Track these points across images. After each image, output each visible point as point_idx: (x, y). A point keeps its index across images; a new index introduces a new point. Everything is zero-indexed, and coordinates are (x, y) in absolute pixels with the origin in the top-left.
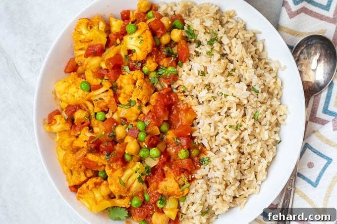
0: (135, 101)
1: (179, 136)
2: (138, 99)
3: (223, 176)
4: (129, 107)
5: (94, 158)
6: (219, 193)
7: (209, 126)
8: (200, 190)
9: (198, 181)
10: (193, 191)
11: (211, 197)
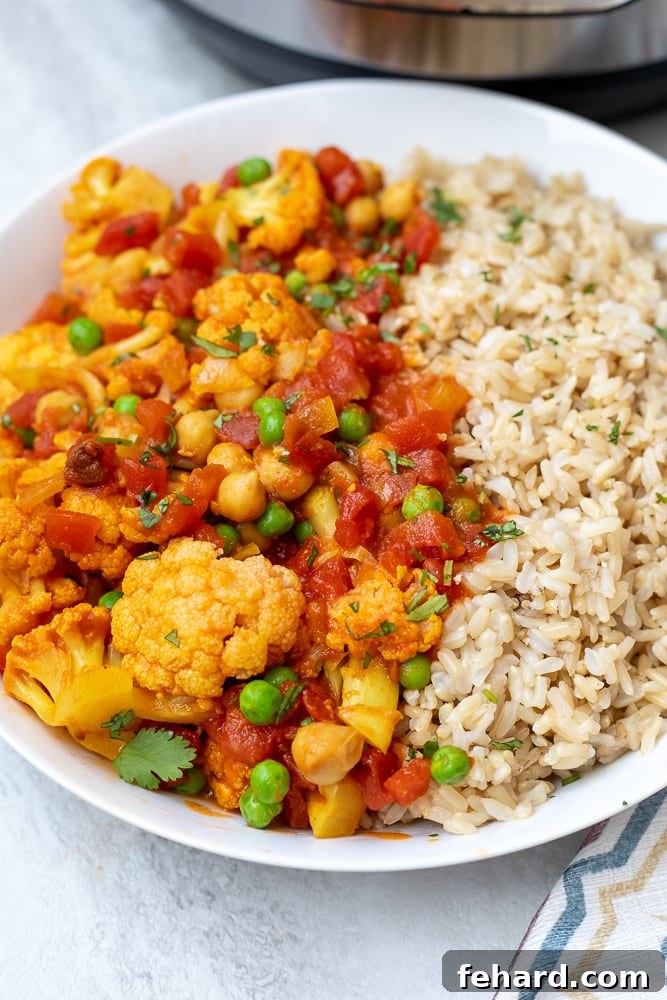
0: (254, 334)
1: (405, 446)
2: (262, 331)
3: (574, 586)
4: (231, 354)
5: (89, 506)
6: (555, 665)
7: (514, 426)
8: (487, 637)
9: (478, 600)
10: (458, 636)
11: (528, 677)
